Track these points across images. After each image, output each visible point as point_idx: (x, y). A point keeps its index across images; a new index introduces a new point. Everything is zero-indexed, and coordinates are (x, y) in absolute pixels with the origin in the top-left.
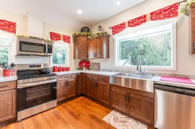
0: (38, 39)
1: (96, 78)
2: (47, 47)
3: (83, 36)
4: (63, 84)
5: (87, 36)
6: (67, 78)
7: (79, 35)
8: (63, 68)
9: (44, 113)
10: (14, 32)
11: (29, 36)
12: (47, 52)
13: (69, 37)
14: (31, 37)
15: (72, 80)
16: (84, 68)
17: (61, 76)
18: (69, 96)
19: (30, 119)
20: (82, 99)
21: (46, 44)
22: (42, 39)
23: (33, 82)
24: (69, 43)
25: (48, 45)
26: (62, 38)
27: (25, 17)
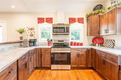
0: (62, 24)
1: (104, 56)
2: (65, 29)
3: (95, 14)
4: (75, 55)
5: (98, 13)
6: (79, 51)
7: (91, 15)
8: (77, 43)
9: (63, 71)
10: (52, 23)
11: (57, 23)
12: (65, 32)
13: (83, 19)
14: (58, 24)
15: (83, 53)
16: (97, 44)
17: (74, 49)
18: (80, 66)
19: (56, 71)
20: (92, 72)
21: (65, 27)
22: (64, 24)
23: (57, 50)
24: (83, 23)
25: (66, 27)
26: (77, 20)
27: (56, 13)
